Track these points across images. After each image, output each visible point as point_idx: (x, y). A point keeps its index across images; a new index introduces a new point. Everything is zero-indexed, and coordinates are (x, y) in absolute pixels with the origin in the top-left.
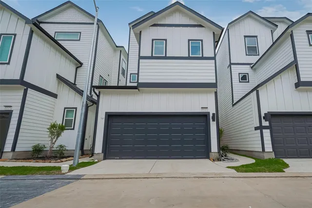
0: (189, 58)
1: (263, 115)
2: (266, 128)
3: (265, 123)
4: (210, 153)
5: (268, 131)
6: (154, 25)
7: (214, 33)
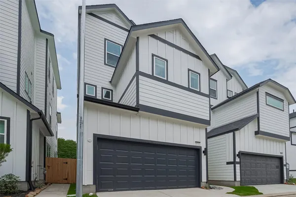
0: (188, 89)
1: (237, 153)
2: (238, 163)
3: (238, 160)
4: (201, 183)
5: (239, 165)
6: (153, 36)
7: (209, 70)
